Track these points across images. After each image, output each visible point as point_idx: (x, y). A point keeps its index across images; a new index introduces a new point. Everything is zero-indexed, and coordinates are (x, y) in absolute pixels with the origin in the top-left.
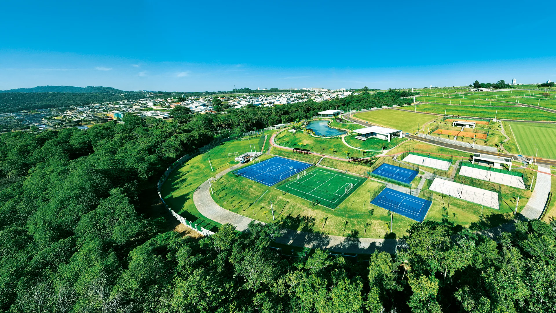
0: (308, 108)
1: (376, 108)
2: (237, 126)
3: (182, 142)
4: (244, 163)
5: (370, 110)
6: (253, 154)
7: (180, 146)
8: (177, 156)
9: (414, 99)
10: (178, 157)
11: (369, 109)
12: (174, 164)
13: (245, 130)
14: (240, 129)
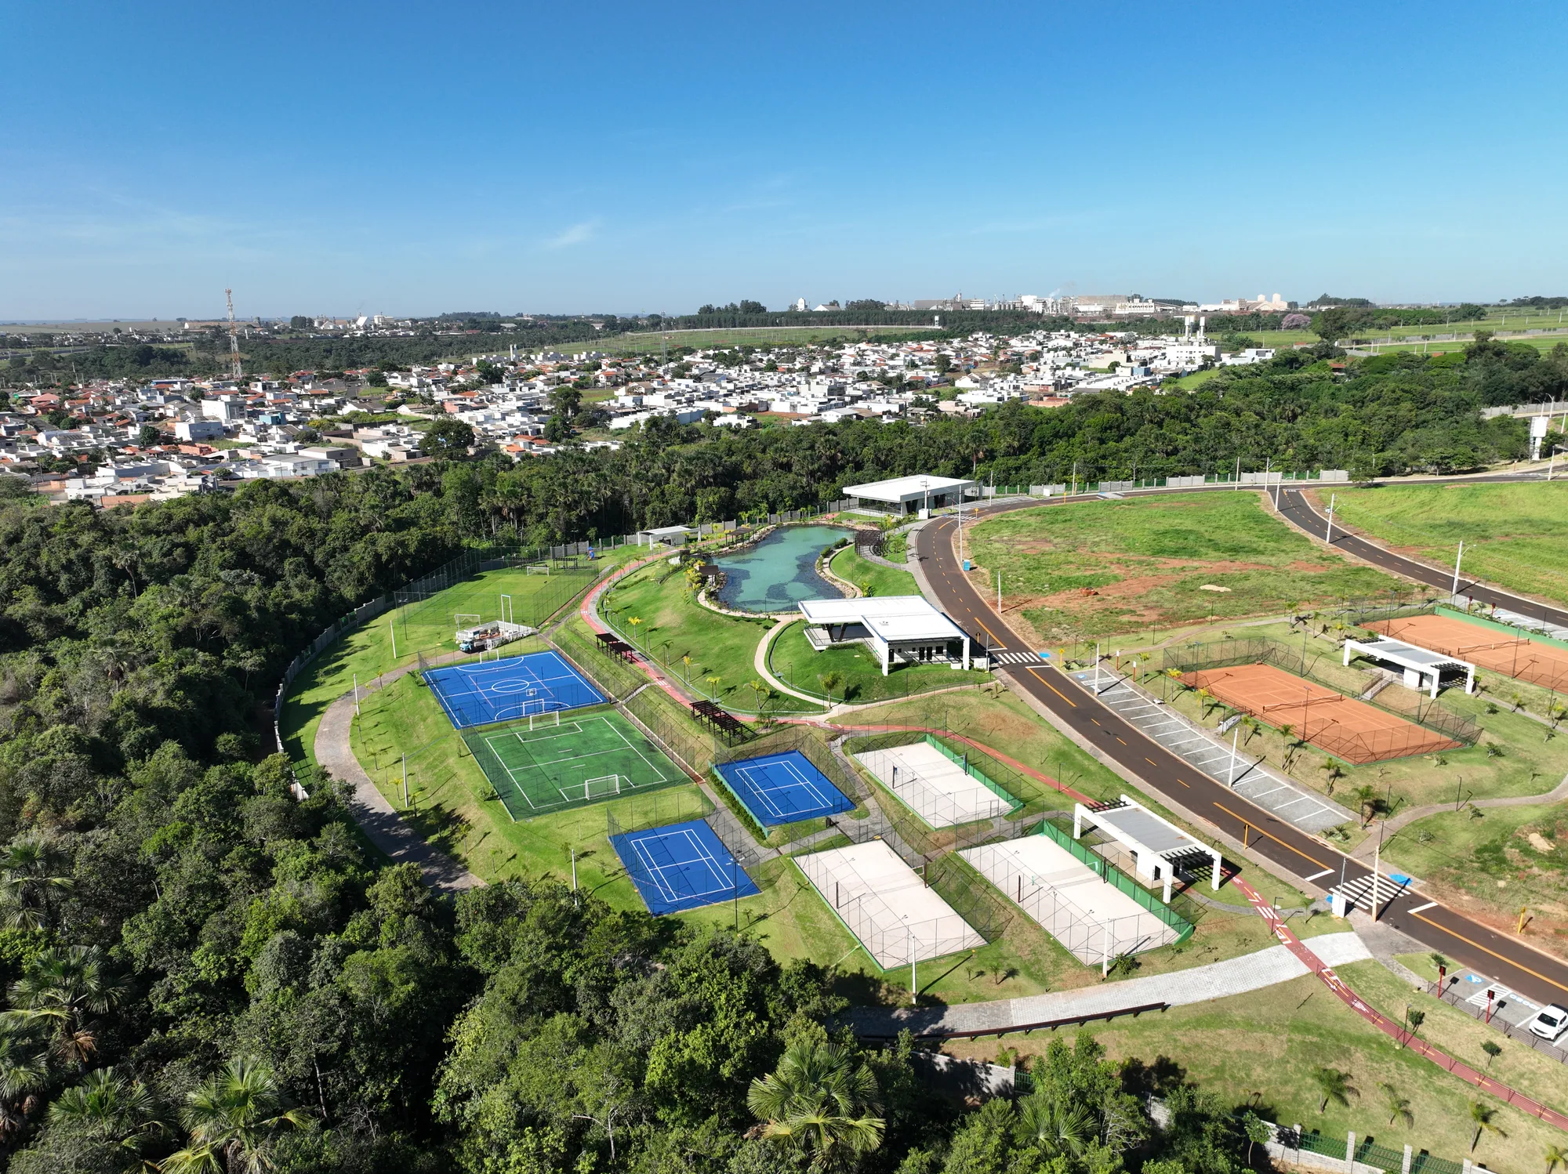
0: (833, 458)
1: (1198, 481)
2: (541, 517)
3: (378, 556)
4: (468, 651)
5: (1154, 489)
6: (507, 629)
7: (369, 568)
8: (358, 596)
9: (1539, 429)
10: (360, 599)
11: (1147, 484)
12: (343, 619)
13: (558, 536)
14: (544, 532)
